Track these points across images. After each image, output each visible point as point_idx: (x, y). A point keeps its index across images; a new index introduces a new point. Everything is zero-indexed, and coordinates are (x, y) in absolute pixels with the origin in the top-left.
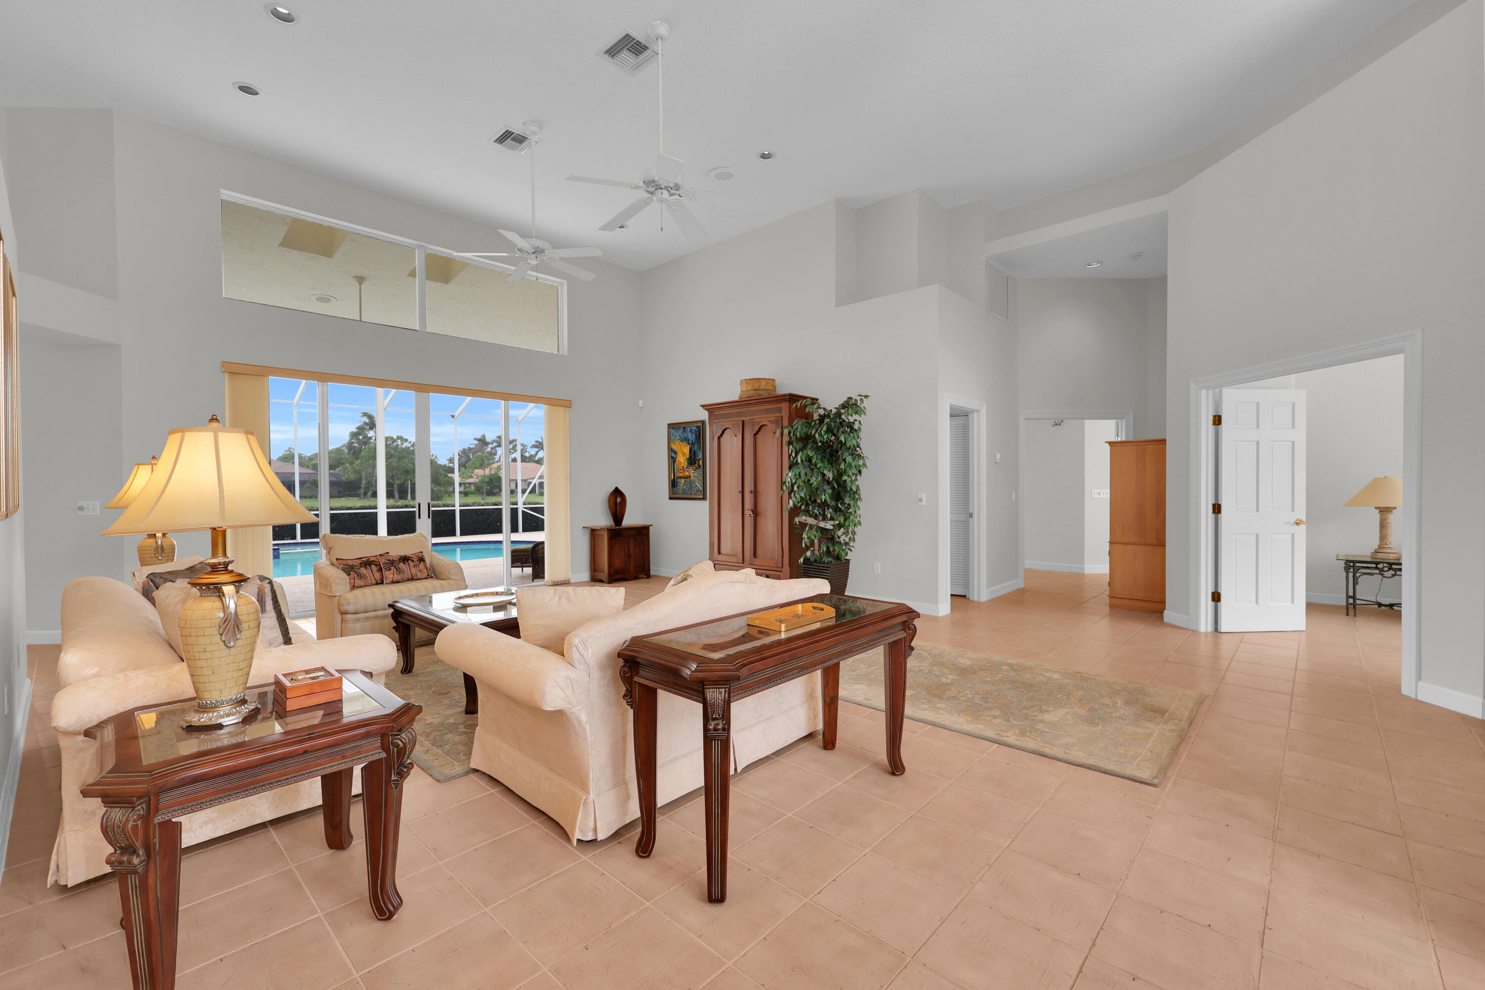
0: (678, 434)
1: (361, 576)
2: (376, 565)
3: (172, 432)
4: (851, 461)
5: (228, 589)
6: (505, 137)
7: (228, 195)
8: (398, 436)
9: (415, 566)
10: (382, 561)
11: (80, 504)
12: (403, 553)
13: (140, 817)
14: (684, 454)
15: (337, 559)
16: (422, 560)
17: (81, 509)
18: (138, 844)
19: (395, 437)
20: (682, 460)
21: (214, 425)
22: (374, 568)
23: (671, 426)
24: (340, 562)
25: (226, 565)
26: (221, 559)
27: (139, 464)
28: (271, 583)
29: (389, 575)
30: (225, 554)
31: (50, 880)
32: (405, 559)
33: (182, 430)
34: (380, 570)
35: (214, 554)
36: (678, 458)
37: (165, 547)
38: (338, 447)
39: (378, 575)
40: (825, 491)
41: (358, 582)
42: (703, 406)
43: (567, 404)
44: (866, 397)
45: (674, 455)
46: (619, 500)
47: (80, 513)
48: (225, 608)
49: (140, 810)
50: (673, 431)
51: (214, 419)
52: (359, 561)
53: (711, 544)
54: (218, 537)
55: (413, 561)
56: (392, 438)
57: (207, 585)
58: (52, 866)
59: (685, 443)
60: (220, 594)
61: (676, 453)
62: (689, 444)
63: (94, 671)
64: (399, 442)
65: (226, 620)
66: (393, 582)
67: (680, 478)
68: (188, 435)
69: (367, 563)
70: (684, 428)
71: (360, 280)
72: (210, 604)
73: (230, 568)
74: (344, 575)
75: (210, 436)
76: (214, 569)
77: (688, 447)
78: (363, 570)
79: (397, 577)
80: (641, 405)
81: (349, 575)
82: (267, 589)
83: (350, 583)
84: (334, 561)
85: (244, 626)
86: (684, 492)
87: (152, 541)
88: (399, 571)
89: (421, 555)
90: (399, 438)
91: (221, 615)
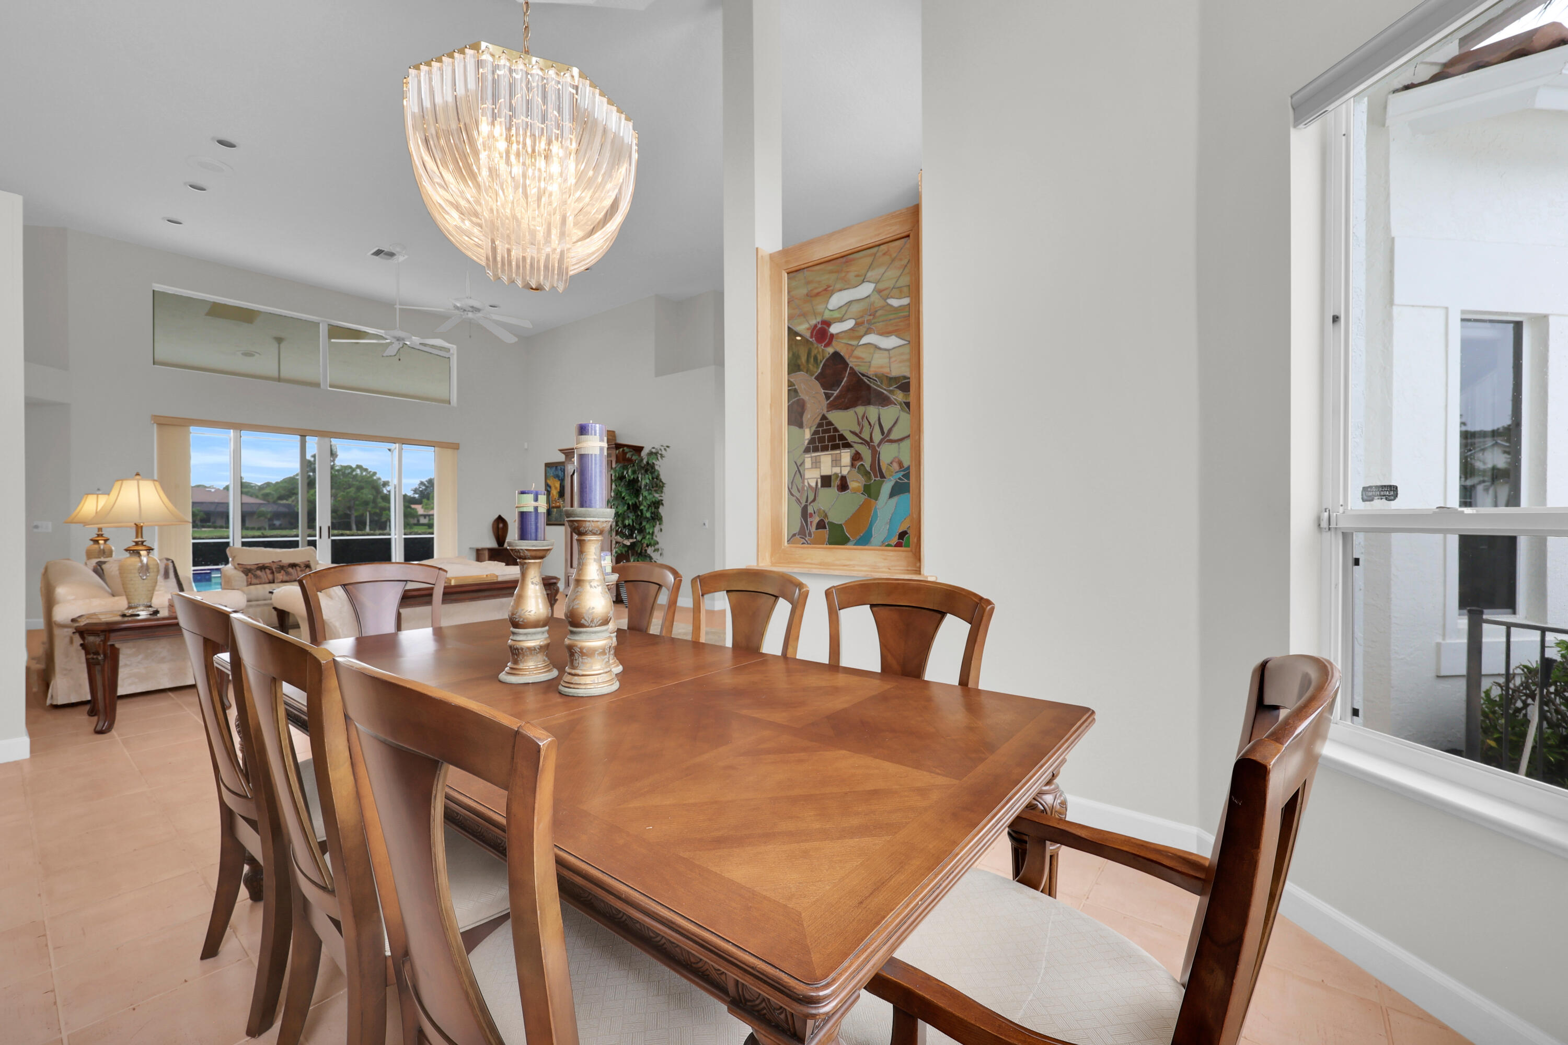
0: (552, 472)
1: (256, 577)
2: (270, 569)
3: (118, 480)
4: (647, 495)
5: (143, 553)
6: (378, 253)
7: (159, 287)
8: (357, 465)
9: (301, 571)
10: (274, 567)
11: (35, 523)
12: (292, 561)
13: (102, 641)
14: (556, 488)
15: (238, 564)
16: (308, 566)
17: (36, 527)
18: (101, 652)
19: (354, 466)
20: (555, 493)
21: (138, 477)
22: (268, 571)
23: (548, 465)
24: (240, 566)
25: (143, 542)
26: (140, 539)
27: (88, 494)
28: (173, 562)
29: (280, 576)
30: (142, 537)
31: (48, 702)
32: (293, 566)
33: (122, 480)
34: (273, 573)
35: (137, 537)
36: (552, 492)
37: (106, 551)
38: (292, 475)
39: (270, 577)
40: (629, 517)
41: (254, 581)
42: (560, 450)
43: (455, 447)
44: (668, 447)
45: (549, 489)
46: (501, 525)
47: (35, 530)
48: (141, 561)
49: (102, 637)
50: (548, 469)
51: (138, 474)
52: (256, 566)
53: (566, 560)
54: (139, 529)
55: (300, 567)
56: (351, 467)
57: (133, 550)
58: (49, 696)
59: (557, 480)
60: (140, 555)
61: (550, 487)
62: (559, 480)
63: (73, 597)
64: (358, 471)
65: (142, 566)
66: (283, 582)
67: (553, 507)
68: (125, 482)
69: (262, 568)
70: (556, 467)
71: (279, 340)
72: (135, 559)
73: (144, 544)
74: (243, 575)
75: (135, 482)
76: (137, 543)
77: (559, 482)
78: (259, 573)
79: (285, 578)
80: (526, 447)
81: (247, 575)
82: (171, 565)
83: (247, 581)
84: (237, 566)
85: (151, 570)
86: (556, 520)
87: (96, 546)
88: (288, 573)
89: (308, 563)
90: (359, 467)
91: (140, 564)
